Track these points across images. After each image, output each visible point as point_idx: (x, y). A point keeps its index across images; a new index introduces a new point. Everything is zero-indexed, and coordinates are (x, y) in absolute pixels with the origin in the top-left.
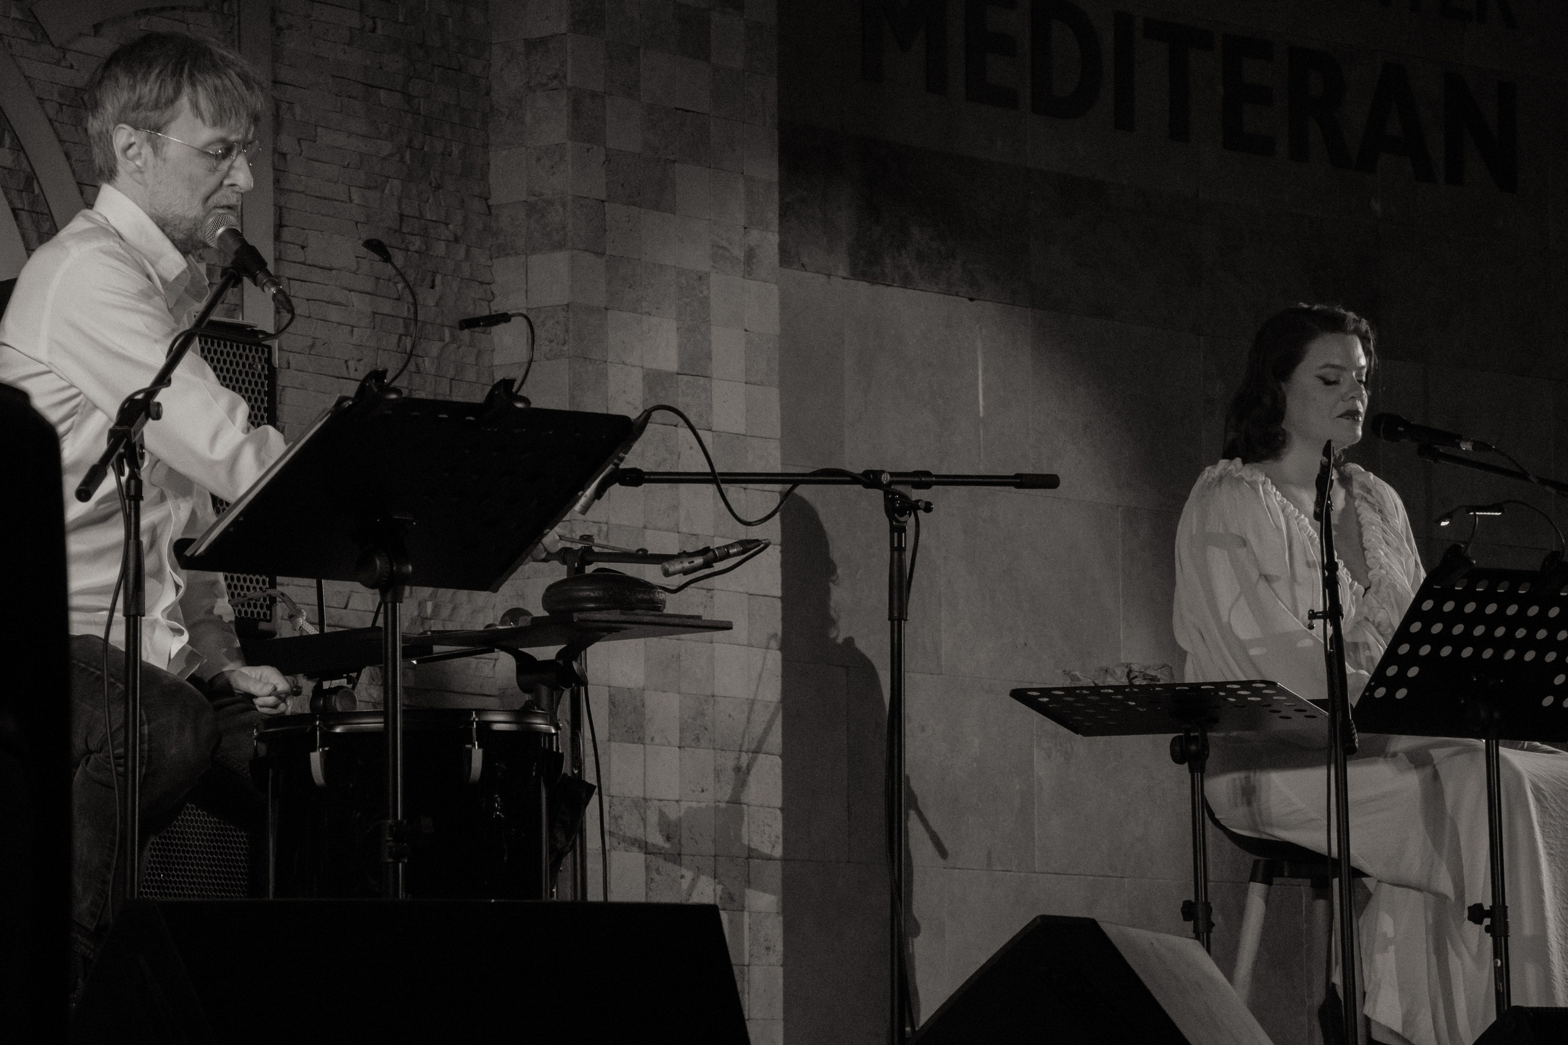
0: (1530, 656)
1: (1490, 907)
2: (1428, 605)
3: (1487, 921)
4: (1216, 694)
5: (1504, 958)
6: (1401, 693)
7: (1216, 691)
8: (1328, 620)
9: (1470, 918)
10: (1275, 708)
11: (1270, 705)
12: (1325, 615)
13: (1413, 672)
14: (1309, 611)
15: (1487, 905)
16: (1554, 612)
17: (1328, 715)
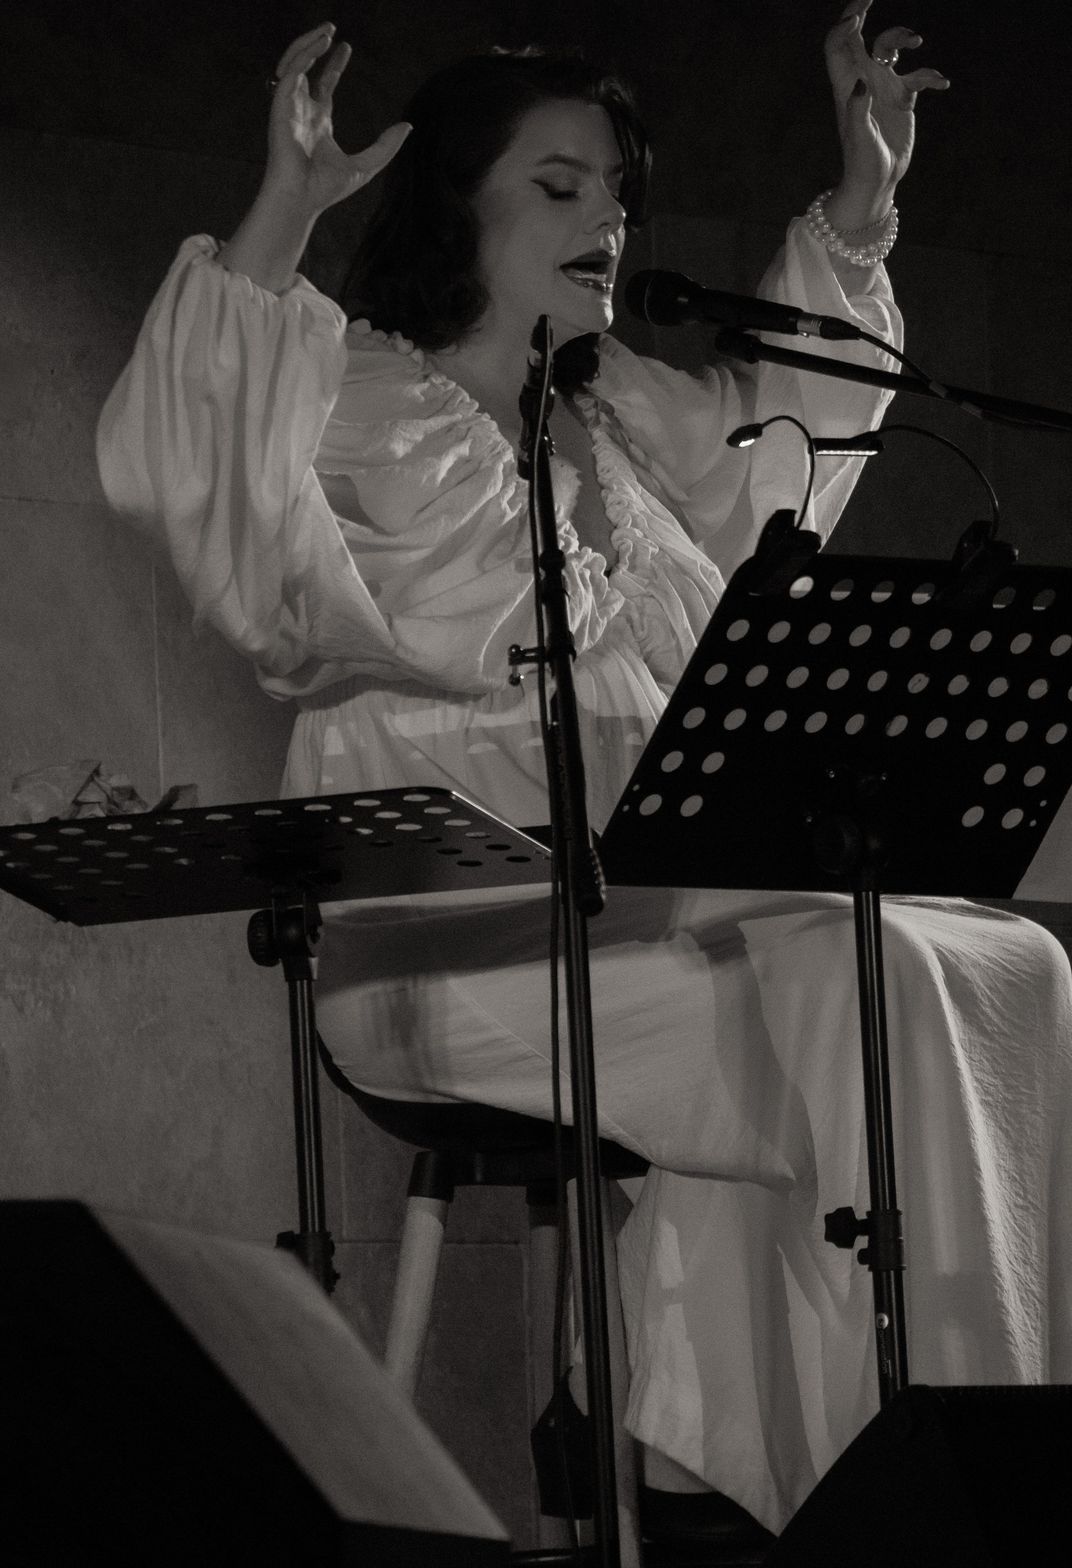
0: (937, 728)
1: (868, 1213)
2: (738, 630)
3: (862, 1242)
4: (335, 821)
5: (895, 1314)
6: (692, 806)
7: (333, 815)
8: (547, 665)
10: (448, 844)
11: (438, 840)
12: (541, 655)
13: (713, 762)
14: (511, 648)
15: (862, 1208)
16: (981, 641)
17: (550, 856)
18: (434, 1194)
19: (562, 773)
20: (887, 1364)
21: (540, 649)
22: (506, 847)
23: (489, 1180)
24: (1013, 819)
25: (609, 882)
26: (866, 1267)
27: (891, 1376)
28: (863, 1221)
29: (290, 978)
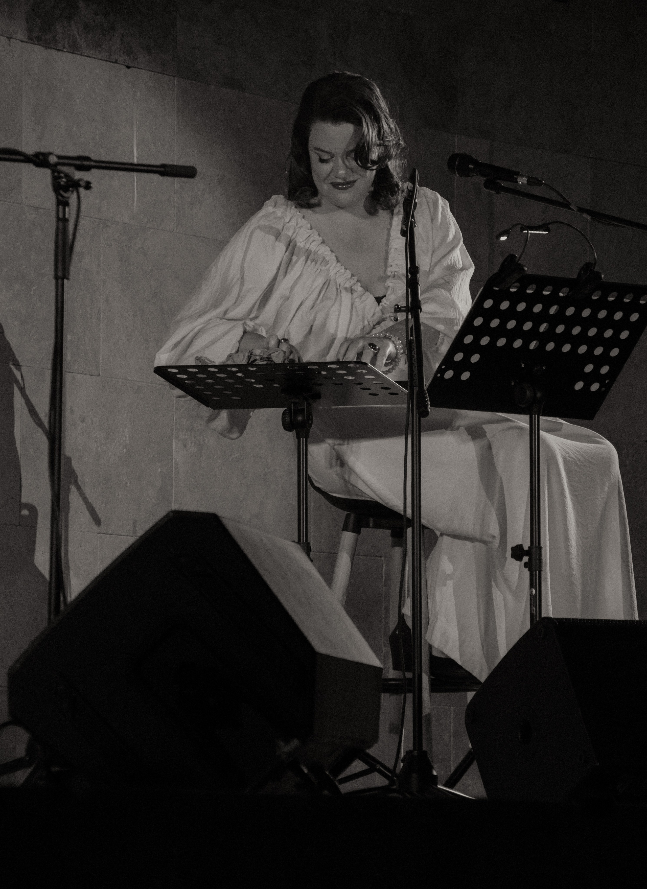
0: (566, 348)
1: (529, 547)
2: (488, 304)
3: (526, 559)
4: (320, 373)
5: (538, 589)
6: (465, 376)
7: (319, 371)
8: (409, 313)
9: (513, 556)
10: (365, 386)
11: (361, 384)
12: (407, 309)
13: (475, 358)
15: (526, 545)
16: (586, 313)
17: (407, 393)
18: (353, 531)
19: (414, 358)
20: (534, 609)
21: (407, 307)
22: (389, 389)
23: (375, 527)
24: (595, 387)
25: (431, 406)
26: (527, 569)
27: (535, 614)
28: (527, 550)
29: (298, 437)
